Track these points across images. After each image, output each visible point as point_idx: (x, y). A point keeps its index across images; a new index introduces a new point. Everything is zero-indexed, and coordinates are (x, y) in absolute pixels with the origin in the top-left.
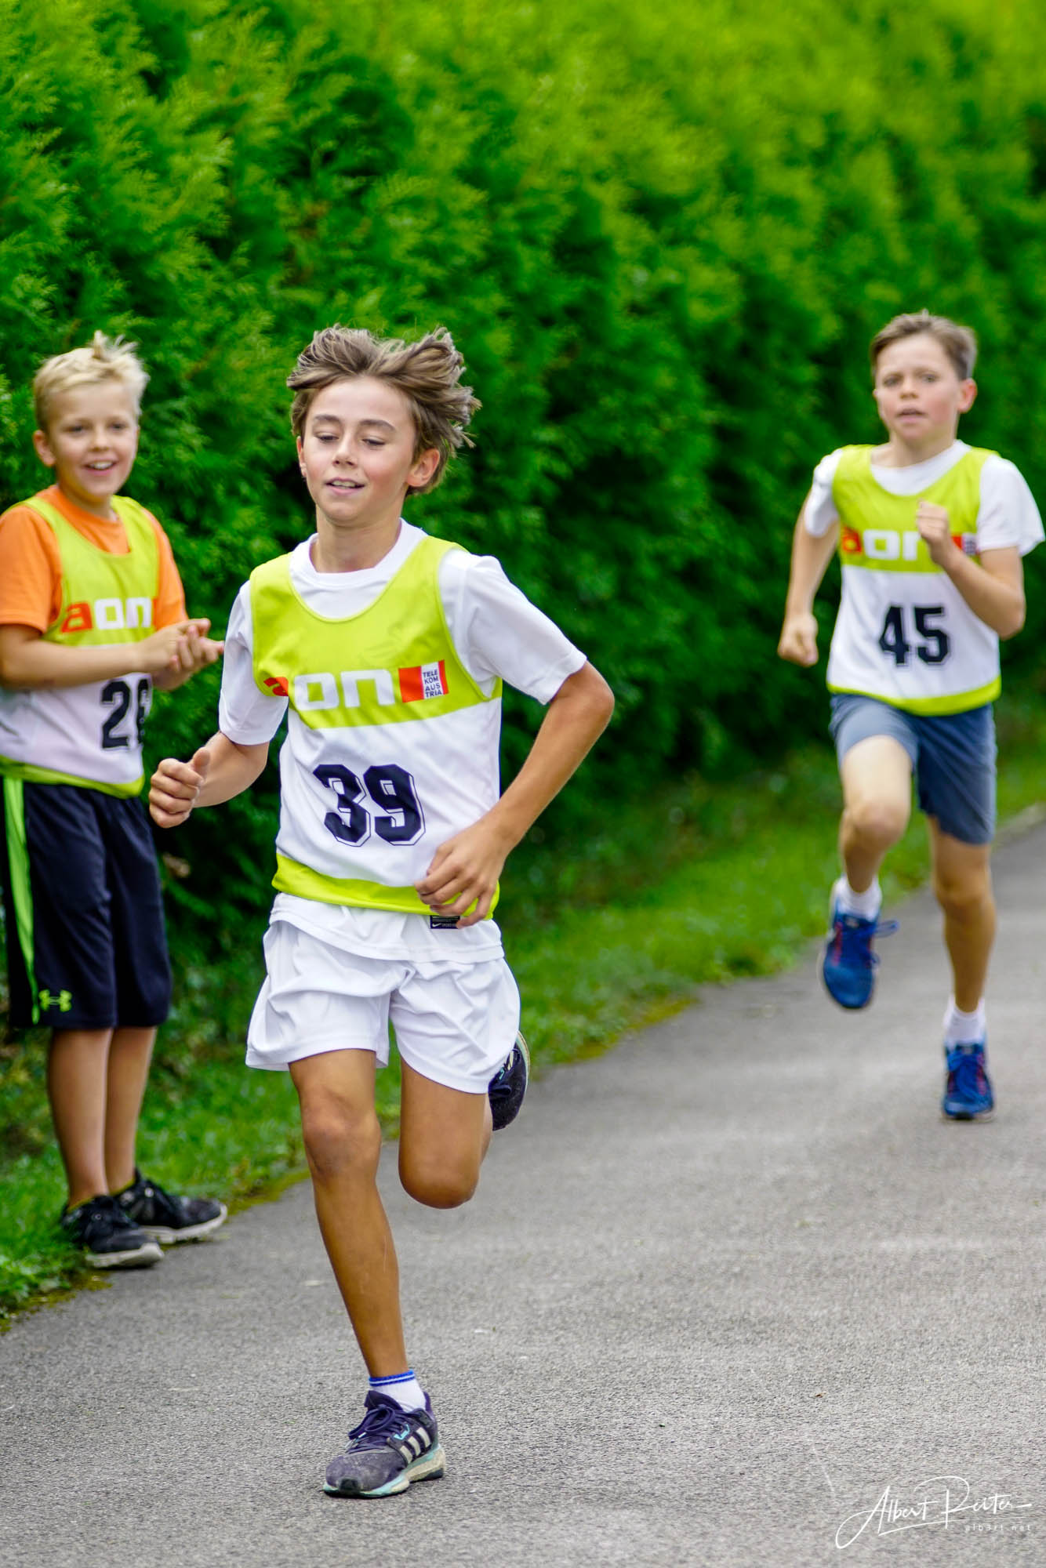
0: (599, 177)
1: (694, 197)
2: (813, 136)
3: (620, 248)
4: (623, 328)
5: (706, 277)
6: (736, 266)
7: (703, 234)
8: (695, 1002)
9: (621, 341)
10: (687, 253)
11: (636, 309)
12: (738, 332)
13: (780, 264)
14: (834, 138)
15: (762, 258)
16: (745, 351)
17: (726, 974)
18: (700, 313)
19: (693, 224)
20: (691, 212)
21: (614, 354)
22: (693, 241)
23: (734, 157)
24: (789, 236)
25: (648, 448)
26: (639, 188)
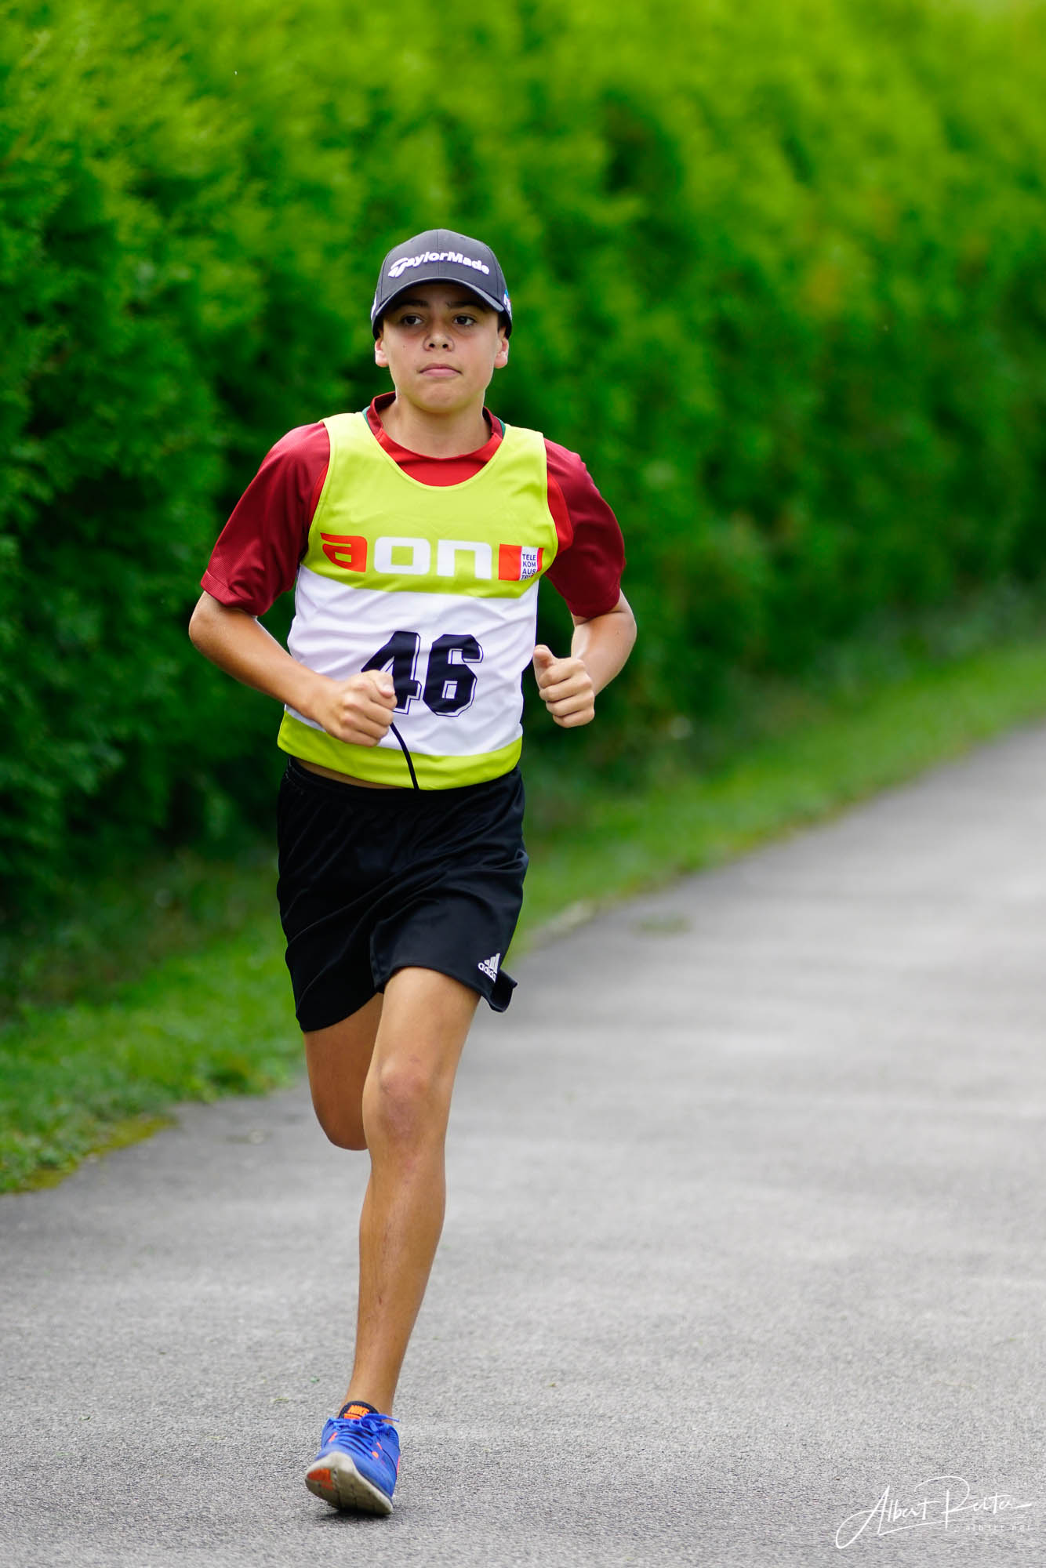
0: (101, 154)
1: (212, 179)
2: (354, 115)
3: (123, 236)
4: (122, 330)
5: (221, 275)
6: (258, 263)
7: (219, 223)
8: (173, 1122)
9: (119, 346)
10: (201, 246)
11: (136, 308)
12: (256, 339)
13: (309, 261)
14: (380, 118)
15: (289, 254)
16: (264, 361)
17: (208, 1092)
18: (212, 316)
19: (210, 211)
20: (205, 197)
21: (110, 361)
22: (208, 231)
23: (259, 135)
24: (320, 229)
25: (148, 468)
26: (147, 167)
